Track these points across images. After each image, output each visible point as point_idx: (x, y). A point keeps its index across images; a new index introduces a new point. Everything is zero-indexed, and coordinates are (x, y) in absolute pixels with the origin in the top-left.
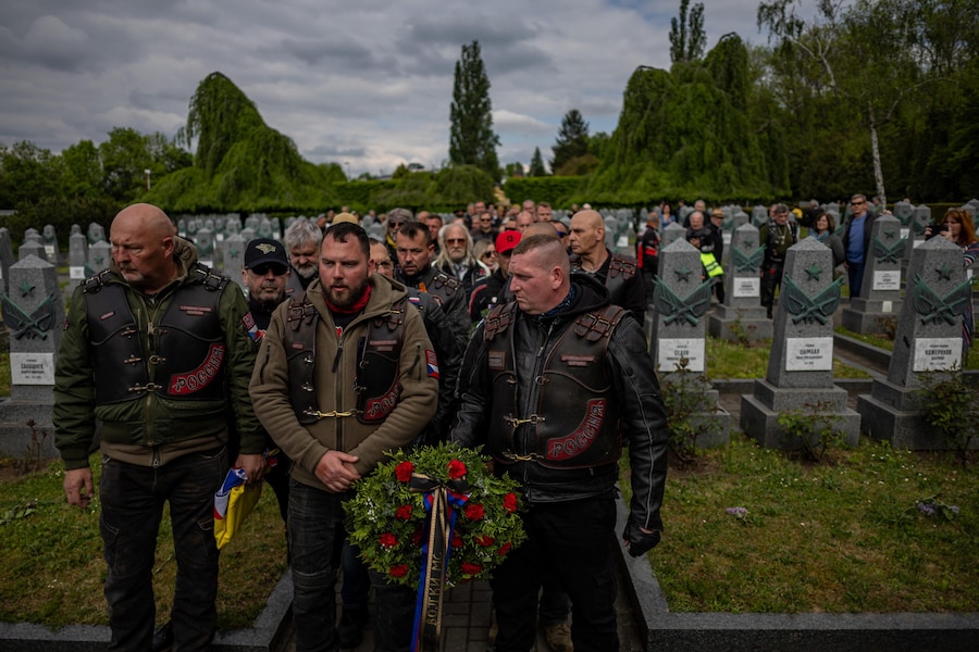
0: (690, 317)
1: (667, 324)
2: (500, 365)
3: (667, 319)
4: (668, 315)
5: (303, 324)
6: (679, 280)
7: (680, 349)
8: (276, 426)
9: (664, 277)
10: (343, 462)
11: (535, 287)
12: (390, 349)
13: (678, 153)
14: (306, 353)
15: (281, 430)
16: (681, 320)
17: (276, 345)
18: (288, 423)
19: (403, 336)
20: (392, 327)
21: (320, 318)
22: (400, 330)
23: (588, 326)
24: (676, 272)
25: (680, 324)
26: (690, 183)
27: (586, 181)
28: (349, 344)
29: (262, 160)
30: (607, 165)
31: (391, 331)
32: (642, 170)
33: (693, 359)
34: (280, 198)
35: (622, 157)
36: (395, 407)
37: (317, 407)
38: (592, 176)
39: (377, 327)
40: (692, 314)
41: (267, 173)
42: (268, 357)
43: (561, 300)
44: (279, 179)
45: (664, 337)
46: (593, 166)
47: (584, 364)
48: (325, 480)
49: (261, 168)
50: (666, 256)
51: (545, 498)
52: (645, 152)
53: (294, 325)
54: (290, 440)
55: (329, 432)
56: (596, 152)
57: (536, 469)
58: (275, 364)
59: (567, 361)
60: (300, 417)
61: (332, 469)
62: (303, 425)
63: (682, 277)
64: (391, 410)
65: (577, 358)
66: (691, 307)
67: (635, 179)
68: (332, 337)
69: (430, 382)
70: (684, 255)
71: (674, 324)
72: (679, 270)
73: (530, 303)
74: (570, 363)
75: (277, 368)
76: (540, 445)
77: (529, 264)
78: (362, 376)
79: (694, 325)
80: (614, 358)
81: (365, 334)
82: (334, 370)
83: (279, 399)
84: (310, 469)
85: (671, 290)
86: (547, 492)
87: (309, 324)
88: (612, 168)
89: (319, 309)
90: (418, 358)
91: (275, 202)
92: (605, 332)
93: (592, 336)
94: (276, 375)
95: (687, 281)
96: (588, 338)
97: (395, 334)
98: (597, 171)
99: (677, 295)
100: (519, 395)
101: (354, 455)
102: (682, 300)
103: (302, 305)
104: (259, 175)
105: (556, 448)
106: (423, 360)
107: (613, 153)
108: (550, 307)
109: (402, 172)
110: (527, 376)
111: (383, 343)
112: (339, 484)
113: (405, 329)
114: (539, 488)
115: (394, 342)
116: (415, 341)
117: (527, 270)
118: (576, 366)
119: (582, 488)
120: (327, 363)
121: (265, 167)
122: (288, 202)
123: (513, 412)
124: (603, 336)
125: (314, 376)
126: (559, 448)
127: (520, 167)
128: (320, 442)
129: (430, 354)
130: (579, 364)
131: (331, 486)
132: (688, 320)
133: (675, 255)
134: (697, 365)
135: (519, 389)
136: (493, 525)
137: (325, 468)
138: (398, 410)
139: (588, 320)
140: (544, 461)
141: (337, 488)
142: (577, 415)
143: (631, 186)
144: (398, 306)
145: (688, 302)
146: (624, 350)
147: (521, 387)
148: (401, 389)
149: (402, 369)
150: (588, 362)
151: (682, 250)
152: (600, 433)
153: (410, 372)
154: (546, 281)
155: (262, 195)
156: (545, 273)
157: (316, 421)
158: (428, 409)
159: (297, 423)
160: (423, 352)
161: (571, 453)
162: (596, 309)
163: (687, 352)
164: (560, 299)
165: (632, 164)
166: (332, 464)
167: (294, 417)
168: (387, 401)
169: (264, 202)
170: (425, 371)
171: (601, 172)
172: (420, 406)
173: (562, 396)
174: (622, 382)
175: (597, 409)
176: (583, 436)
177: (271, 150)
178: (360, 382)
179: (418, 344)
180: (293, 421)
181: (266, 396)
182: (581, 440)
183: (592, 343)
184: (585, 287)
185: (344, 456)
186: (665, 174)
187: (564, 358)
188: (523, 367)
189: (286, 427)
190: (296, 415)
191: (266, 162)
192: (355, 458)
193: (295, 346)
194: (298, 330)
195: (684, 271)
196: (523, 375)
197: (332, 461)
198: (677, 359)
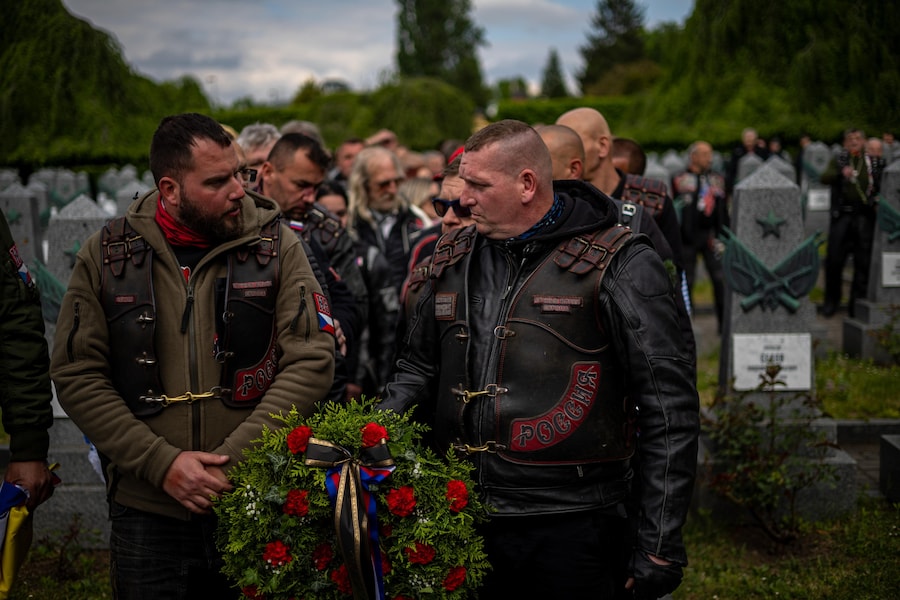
0: (785, 297)
1: (747, 309)
2: (449, 313)
3: (746, 301)
4: (747, 294)
5: (130, 266)
6: (765, 235)
7: (769, 352)
8: (99, 420)
9: (739, 229)
10: (206, 465)
11: (494, 199)
12: (263, 293)
13: (801, 56)
14: (138, 308)
15: (108, 426)
16: (770, 302)
17: (88, 301)
18: (117, 416)
19: (280, 273)
20: (263, 261)
21: (157, 257)
22: (275, 266)
23: (576, 254)
24: (759, 223)
25: (768, 310)
26: (824, 108)
27: (639, 106)
28: (202, 291)
29: (59, 73)
30: (676, 77)
31: (262, 267)
32: (737, 85)
33: (793, 368)
34: (91, 139)
35: (701, 62)
36: (273, 381)
37: (161, 390)
38: (650, 96)
39: (241, 263)
40: (788, 292)
41: (68, 96)
42: (77, 321)
43: (540, 218)
44: (90, 105)
45: (742, 332)
46: (652, 81)
47: (565, 309)
48: (178, 494)
49: (57, 87)
50: (742, 195)
51: (511, 510)
52: (743, 55)
53: (117, 269)
54: (123, 440)
55: (182, 423)
56: (657, 56)
57: (495, 466)
58: (89, 330)
59: (541, 305)
60: (135, 406)
61: (191, 476)
62: (137, 417)
63: (770, 230)
64: (268, 385)
65: (555, 301)
66: (786, 281)
67: (725, 99)
68: (177, 283)
69: (324, 339)
70: (771, 193)
71: (757, 310)
72: (764, 219)
73: (491, 223)
74: (546, 308)
75: (93, 335)
76: (501, 427)
77: (484, 166)
78: (225, 334)
79: (791, 311)
80: (612, 301)
81: (225, 274)
82: (184, 330)
83: (101, 382)
84: (156, 484)
85: (752, 253)
86: (514, 501)
87: (139, 266)
88: (685, 83)
89: (152, 242)
90: (303, 305)
91: (82, 146)
92: (599, 262)
93: (580, 268)
94: (93, 346)
95: (777, 236)
96: (573, 269)
97: (267, 272)
98: (657, 88)
99: (762, 260)
100: (473, 354)
101: (220, 454)
102: (771, 267)
103: (122, 238)
104: (54, 99)
105: (523, 434)
106: (310, 307)
107: (684, 56)
108: (520, 228)
109: (309, 93)
110: (485, 328)
111: (253, 286)
112: (201, 499)
113: (281, 264)
114: (503, 496)
115: (268, 283)
116: (297, 280)
117: (483, 175)
118: (554, 312)
119: (569, 497)
120: (173, 323)
121: (65, 84)
122: (105, 146)
123: (463, 380)
124: (596, 268)
125: (155, 342)
126: (528, 432)
127: (521, 84)
128: (167, 440)
129: (320, 299)
130: (558, 308)
131: (189, 504)
132: (782, 303)
133: (757, 194)
134: (799, 379)
135: (473, 347)
136: (431, 524)
137: (180, 476)
138: (279, 383)
139: (576, 248)
140: (507, 452)
141: (199, 505)
142: (555, 383)
143: (719, 112)
144: (268, 231)
145: (780, 273)
146: (629, 291)
147: (477, 345)
148: (280, 353)
149: (280, 324)
150: (572, 306)
151: (769, 185)
152: (591, 413)
153: (294, 326)
154: (512, 191)
155: (58, 134)
156: (509, 179)
157: (161, 410)
158: (322, 379)
159: (130, 415)
160: (310, 296)
161: (546, 441)
162: (590, 232)
163: (782, 357)
164: (536, 216)
165: (720, 72)
166: (190, 469)
167: (125, 408)
168: (265, 372)
169: (63, 146)
170: (314, 322)
171: (666, 89)
172: (311, 374)
173: (534, 356)
174: (625, 339)
175: (587, 377)
176: (565, 415)
177: (76, 55)
178: (222, 344)
179: (301, 284)
180: (125, 412)
181: (81, 379)
182: (561, 422)
183: (580, 277)
184: (578, 199)
185: (207, 457)
186: (780, 92)
187: (537, 301)
188: (482, 315)
189: (116, 421)
190: (127, 404)
191: (67, 77)
192: (224, 458)
193: (120, 300)
194: (121, 277)
195: (773, 219)
196: (480, 325)
197: (189, 465)
198: (762, 368)
